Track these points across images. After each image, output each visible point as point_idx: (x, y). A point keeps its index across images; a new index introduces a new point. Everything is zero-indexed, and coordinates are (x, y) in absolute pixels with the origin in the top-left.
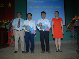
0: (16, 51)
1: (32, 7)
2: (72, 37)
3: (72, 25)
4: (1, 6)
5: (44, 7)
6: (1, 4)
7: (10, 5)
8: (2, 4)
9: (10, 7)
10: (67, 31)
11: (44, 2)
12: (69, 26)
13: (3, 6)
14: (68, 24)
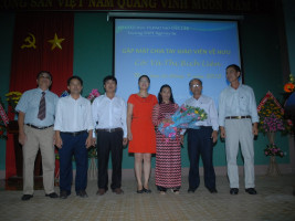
0: (27, 193)
2: (269, 152)
3: (267, 113)
4: (28, 43)
5: (172, 51)
6: (28, 39)
7: (57, 43)
13: (32, 44)
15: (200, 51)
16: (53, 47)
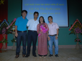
1: (28, 4)
2: (76, 41)
3: (76, 26)
5: (43, 4)
7: (2, 2)
10: (70, 34)
12: (73, 27)
14: (71, 25)
15: (53, 5)
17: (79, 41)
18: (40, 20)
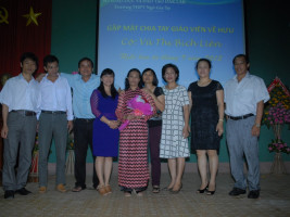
3: (273, 101)
7: (33, 17)
8: (4, 14)
9: (33, 23)
11: (169, 8)
13: (5, 19)
16: (29, 22)
17: (284, 150)
18: (131, 79)
